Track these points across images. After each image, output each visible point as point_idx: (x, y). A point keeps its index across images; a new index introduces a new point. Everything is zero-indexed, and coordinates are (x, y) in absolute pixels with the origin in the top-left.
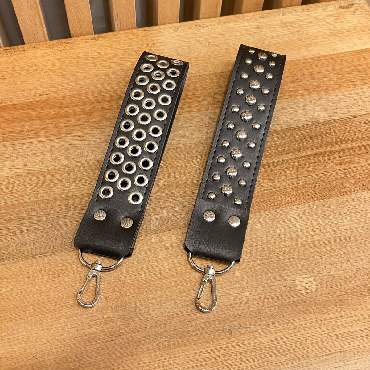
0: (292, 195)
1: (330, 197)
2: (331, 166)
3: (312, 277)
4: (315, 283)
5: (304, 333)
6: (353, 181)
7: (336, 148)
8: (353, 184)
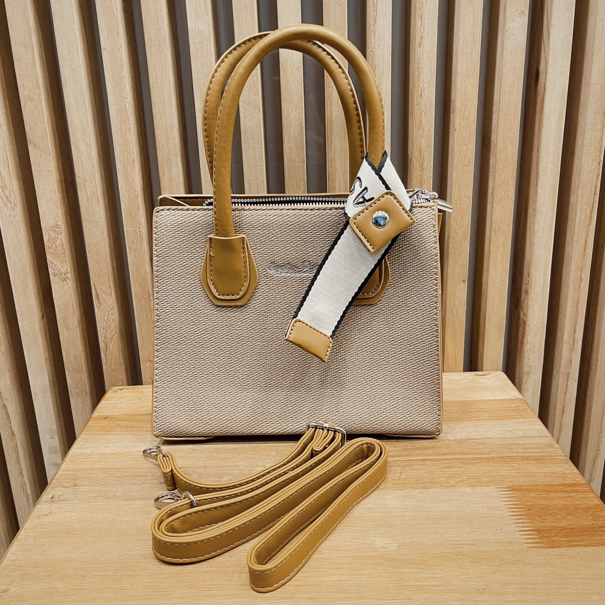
0: (392, 483)
1: (430, 488)
2: (439, 468)
3: (393, 540)
4: (395, 545)
5: (371, 579)
6: (458, 480)
7: (448, 457)
8: (459, 482)
